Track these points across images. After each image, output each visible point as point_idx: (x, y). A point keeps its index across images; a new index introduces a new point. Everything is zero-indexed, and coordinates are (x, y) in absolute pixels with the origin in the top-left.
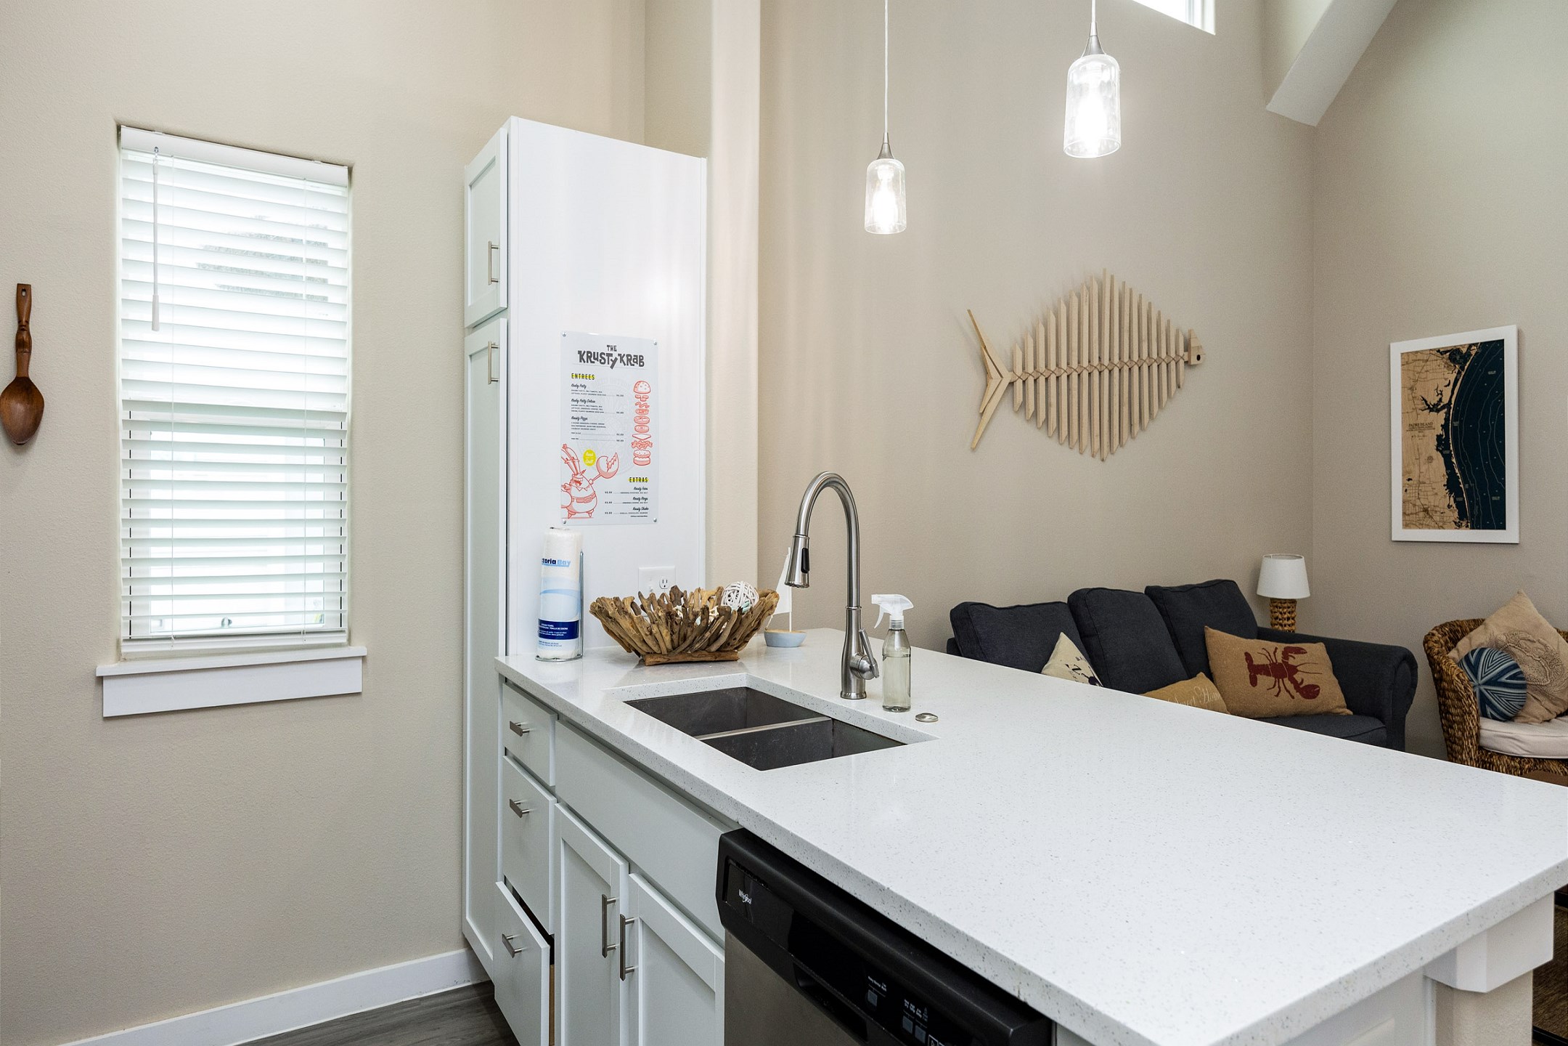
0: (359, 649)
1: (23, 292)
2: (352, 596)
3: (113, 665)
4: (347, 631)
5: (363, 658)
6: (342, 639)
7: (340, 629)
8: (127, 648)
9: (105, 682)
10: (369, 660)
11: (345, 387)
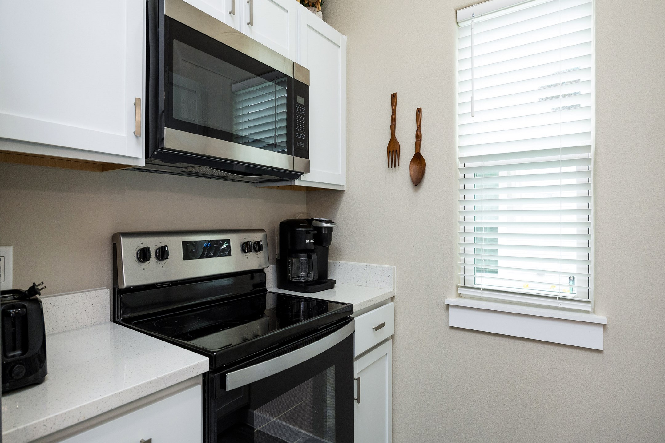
0: (601, 318)
1: (419, 111)
2: (596, 278)
3: (454, 299)
4: (592, 303)
5: (604, 326)
6: (588, 307)
7: (588, 300)
8: (462, 291)
9: (450, 309)
10: (609, 327)
11: (591, 127)
